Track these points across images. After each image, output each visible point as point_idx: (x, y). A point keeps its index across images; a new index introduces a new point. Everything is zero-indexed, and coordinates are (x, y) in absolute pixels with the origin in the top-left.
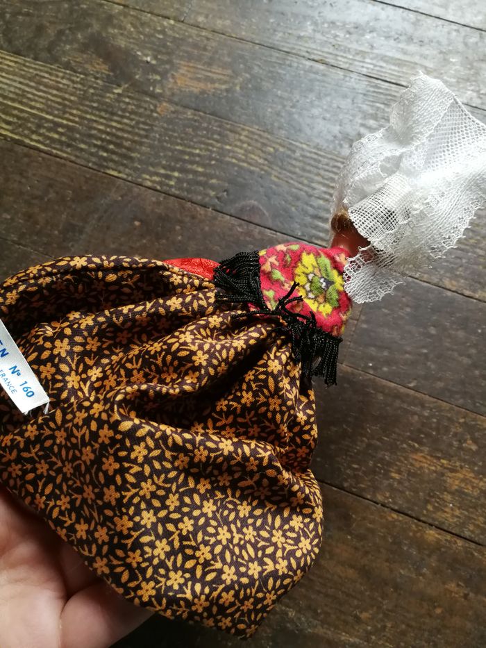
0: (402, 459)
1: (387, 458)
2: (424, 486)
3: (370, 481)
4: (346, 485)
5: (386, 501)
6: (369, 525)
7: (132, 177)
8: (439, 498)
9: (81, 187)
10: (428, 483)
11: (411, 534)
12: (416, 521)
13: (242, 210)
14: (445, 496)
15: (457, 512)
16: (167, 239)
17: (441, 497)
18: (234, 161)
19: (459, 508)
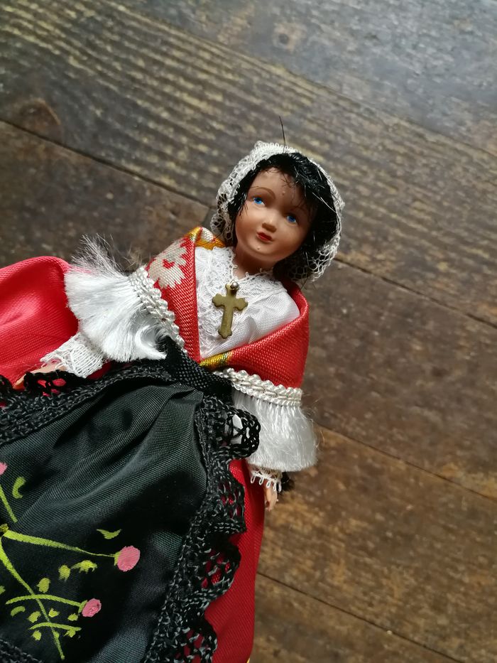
13: (23, 113)
14: (266, 533)
18: (16, 32)
19: (282, 548)
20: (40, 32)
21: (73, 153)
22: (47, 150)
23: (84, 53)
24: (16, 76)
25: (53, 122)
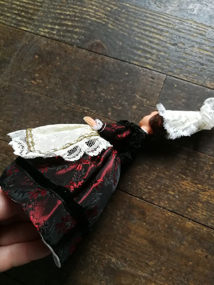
0: (176, 184)
1: (167, 183)
2: (187, 199)
3: (157, 195)
4: (144, 197)
5: (165, 206)
6: (155, 218)
7: (34, 30)
8: (195, 205)
9: (8, 38)
10: (189, 197)
11: (178, 223)
12: (181, 217)
13: (92, 46)
14: (198, 204)
15: (205, 213)
16: (52, 64)
17: (196, 204)
18: (88, 17)
19: (206, 211)
20: (97, 16)
21: (111, 59)
22: (102, 58)
23: (114, 22)
24: (89, 33)
25: (104, 48)
